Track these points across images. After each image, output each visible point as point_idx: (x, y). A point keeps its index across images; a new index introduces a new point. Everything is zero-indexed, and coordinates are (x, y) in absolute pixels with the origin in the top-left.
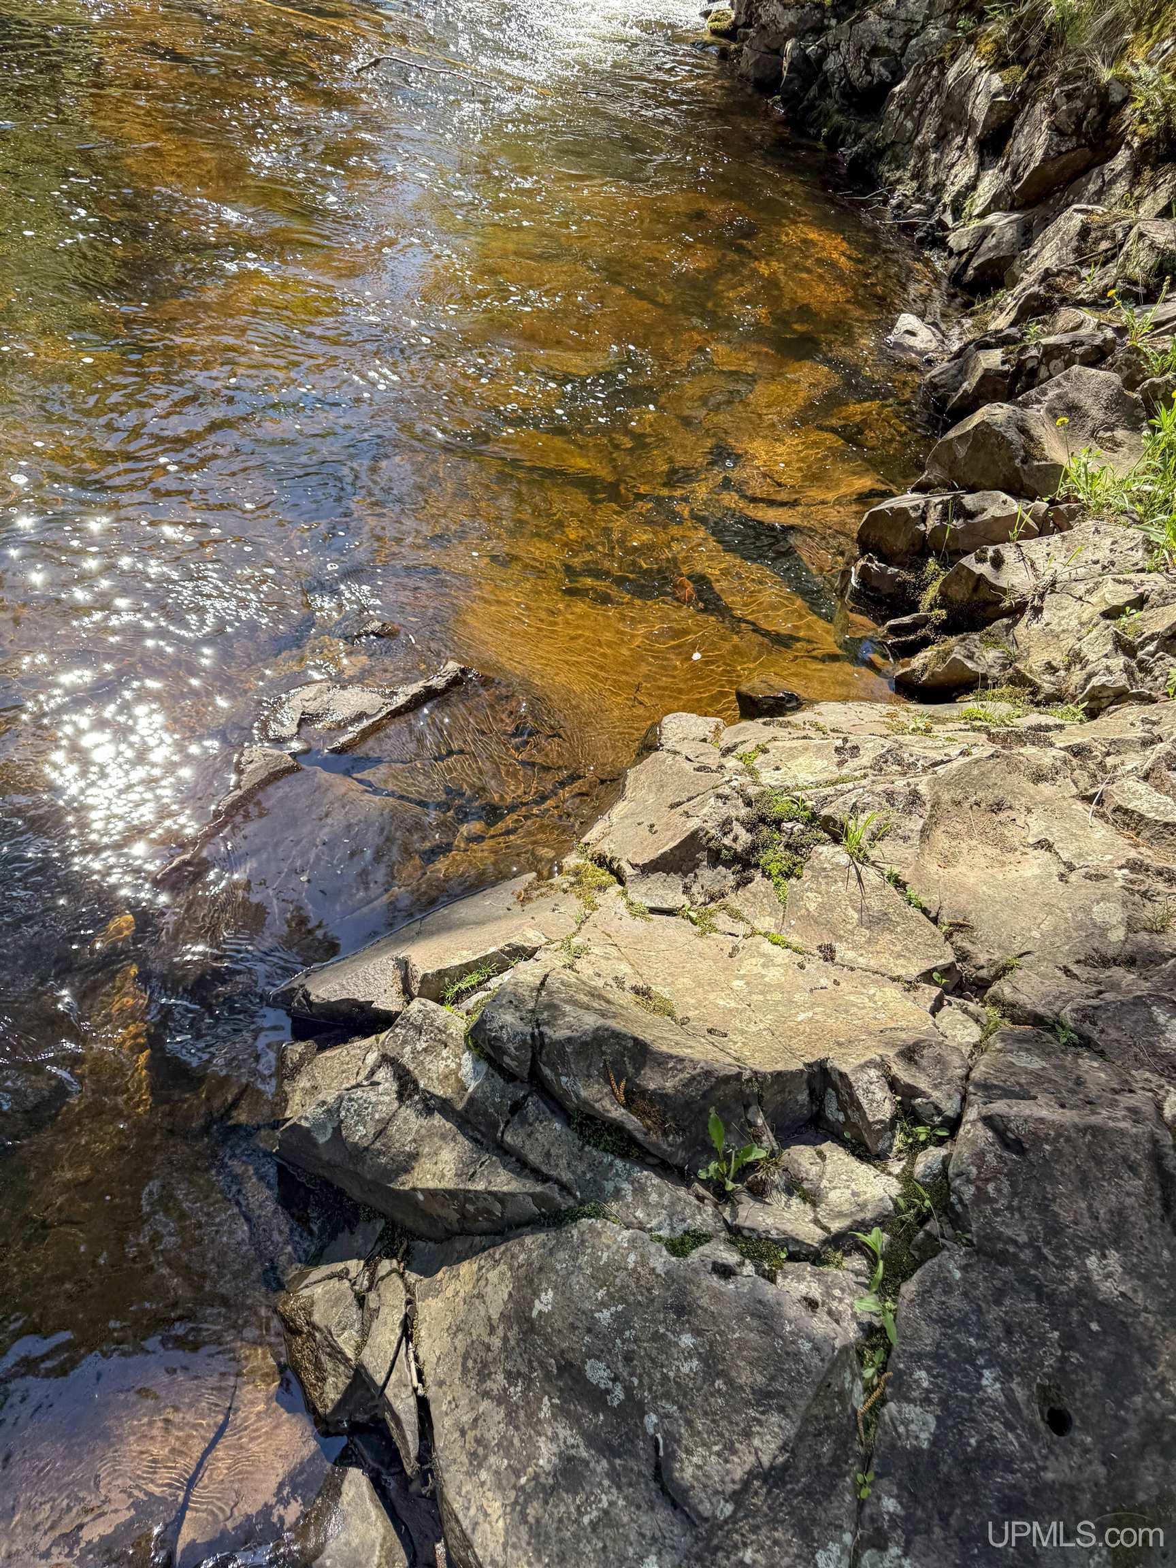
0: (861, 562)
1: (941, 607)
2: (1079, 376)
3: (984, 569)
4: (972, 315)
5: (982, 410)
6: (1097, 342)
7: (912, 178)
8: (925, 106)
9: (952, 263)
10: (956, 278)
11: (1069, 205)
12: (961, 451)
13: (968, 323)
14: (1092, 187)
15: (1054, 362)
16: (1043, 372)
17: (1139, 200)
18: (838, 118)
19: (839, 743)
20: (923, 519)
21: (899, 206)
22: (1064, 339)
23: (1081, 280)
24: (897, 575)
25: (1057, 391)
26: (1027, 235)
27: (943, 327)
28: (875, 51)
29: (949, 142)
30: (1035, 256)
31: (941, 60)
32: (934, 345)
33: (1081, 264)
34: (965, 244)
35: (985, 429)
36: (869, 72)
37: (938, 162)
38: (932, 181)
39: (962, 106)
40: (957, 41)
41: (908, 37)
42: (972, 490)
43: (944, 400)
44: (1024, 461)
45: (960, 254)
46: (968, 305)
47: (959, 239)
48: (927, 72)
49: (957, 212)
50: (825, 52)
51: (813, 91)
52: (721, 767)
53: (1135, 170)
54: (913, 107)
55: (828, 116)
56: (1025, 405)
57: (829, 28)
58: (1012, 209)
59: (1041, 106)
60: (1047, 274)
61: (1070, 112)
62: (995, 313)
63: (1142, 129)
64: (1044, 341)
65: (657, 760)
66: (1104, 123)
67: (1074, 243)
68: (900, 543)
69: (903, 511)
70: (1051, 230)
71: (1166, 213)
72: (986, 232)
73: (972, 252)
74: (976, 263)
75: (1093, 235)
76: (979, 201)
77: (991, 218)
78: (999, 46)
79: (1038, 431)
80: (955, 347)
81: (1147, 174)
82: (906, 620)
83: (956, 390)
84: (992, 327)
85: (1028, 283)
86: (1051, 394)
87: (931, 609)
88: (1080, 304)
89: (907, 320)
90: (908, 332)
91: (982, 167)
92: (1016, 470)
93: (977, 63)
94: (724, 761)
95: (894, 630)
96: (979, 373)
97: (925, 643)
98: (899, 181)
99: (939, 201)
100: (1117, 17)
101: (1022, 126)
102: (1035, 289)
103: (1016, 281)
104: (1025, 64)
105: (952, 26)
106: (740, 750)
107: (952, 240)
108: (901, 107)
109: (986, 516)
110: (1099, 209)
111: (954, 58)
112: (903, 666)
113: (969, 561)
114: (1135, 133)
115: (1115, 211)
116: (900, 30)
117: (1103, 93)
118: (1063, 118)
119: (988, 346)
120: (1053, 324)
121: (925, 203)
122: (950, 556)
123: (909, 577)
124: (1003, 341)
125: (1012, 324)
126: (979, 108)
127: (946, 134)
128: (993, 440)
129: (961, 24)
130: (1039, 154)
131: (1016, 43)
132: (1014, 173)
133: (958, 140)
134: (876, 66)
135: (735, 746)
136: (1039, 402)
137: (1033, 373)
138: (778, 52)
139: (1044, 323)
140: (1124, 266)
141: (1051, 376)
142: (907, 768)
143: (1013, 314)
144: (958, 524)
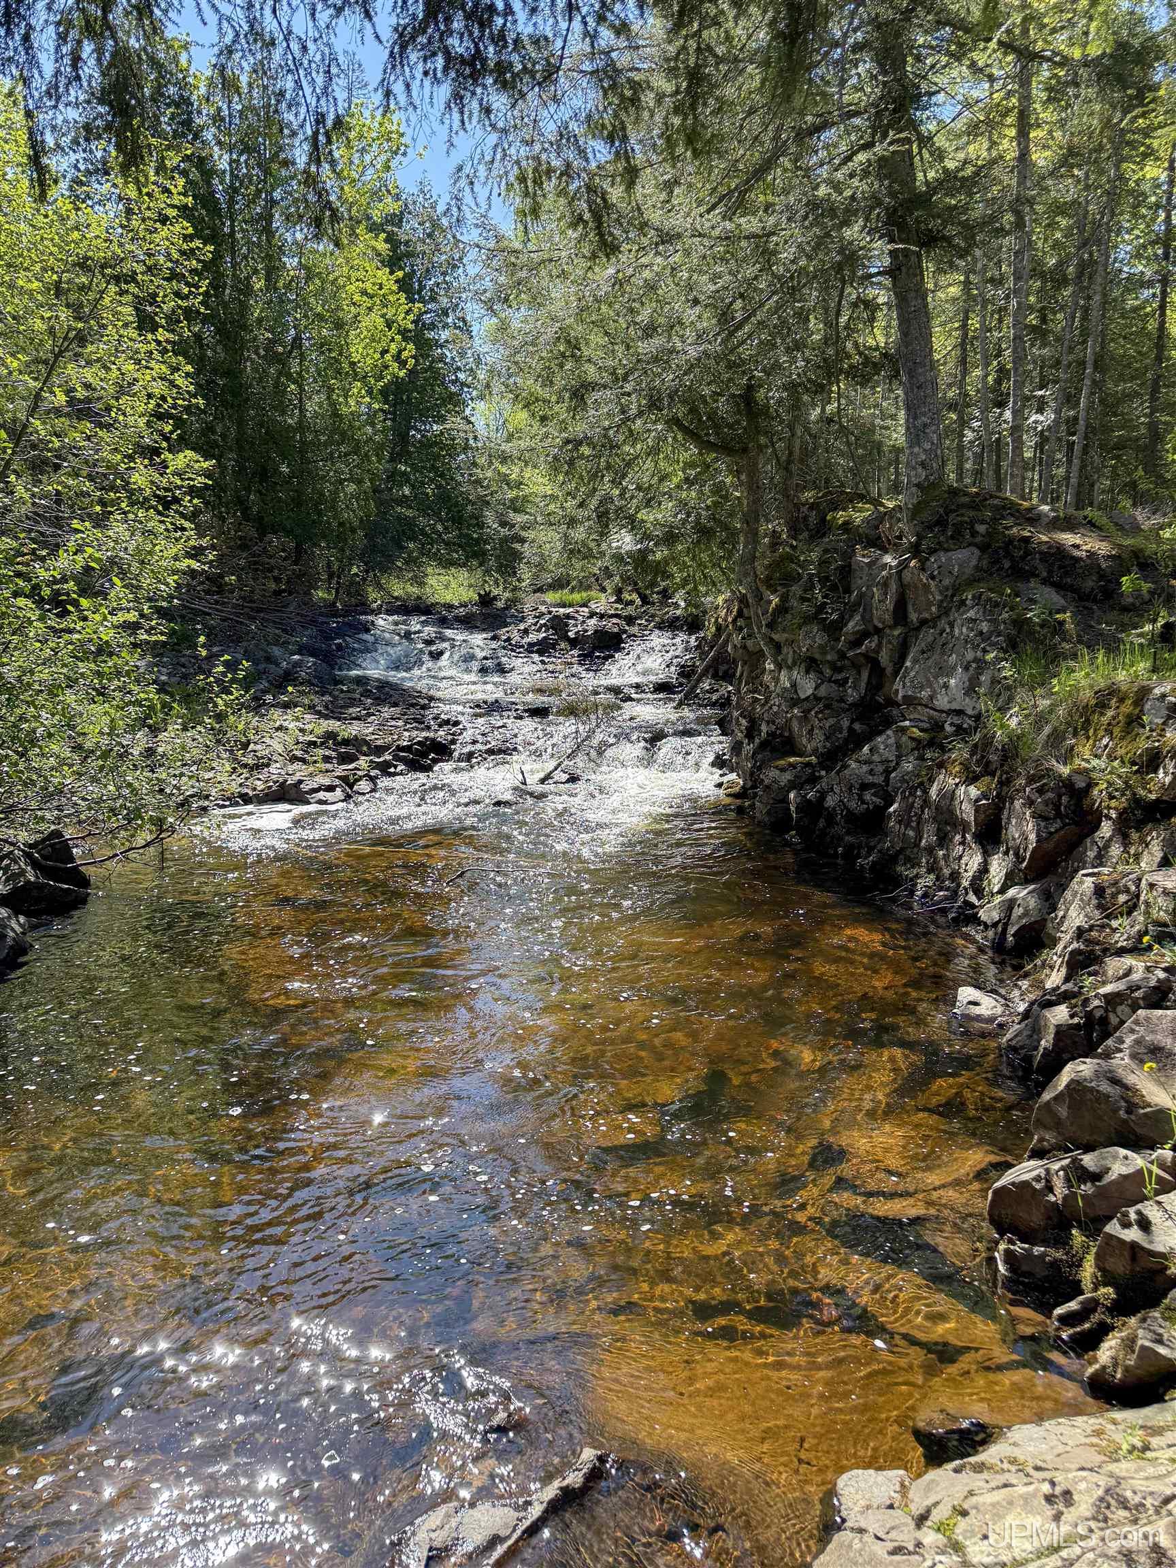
0: (1002, 1246)
1: (1105, 1285)
2: (1147, 1019)
3: (1133, 1234)
4: (1026, 976)
5: (1069, 1068)
6: (1153, 983)
7: (929, 871)
8: (920, 817)
9: (991, 934)
10: (999, 946)
11: (1076, 871)
12: (1063, 1112)
13: (1025, 984)
14: (1091, 854)
15: (1119, 1009)
16: (1114, 1020)
17: (1137, 857)
18: (848, 839)
19: (1046, 1488)
20: (1050, 1189)
21: (925, 895)
22: (1120, 986)
23: (1114, 930)
24: (1044, 1255)
25: (1134, 1037)
26: (1050, 900)
27: (1003, 991)
28: (864, 787)
29: (951, 840)
30: (1064, 917)
31: (922, 784)
32: (999, 1010)
33: (1108, 917)
34: (996, 916)
35: (1076, 1087)
36: (863, 802)
37: (946, 857)
38: (947, 872)
39: (951, 812)
40: (930, 768)
41: (887, 772)
42: (1088, 1148)
43: (1028, 1059)
44: (1129, 1112)
45: (995, 925)
46: (1018, 968)
47: (989, 912)
48: (913, 794)
49: (979, 892)
50: (822, 795)
51: (822, 823)
52: (919, 1544)
53: (1122, 832)
54: (909, 821)
55: (840, 839)
56: (1107, 1056)
57: (821, 777)
58: (1026, 882)
59: (1018, 804)
60: (1080, 932)
61: (1046, 803)
62: (1047, 971)
63: (1113, 803)
64: (1102, 991)
65: (841, 1545)
66: (1079, 804)
67: (1094, 902)
68: (1036, 1218)
69: (1025, 1185)
70: (1068, 894)
71: (1165, 863)
72: (1011, 904)
73: (1006, 921)
74: (1012, 930)
75: (1108, 891)
76: (996, 881)
77: (1011, 892)
78: (966, 766)
79: (1131, 1079)
80: (1022, 1007)
81: (1135, 836)
82: (1073, 1305)
83: (1036, 1048)
84: (1049, 985)
85: (1066, 941)
86: (1129, 1040)
87: (1095, 1289)
88: (1121, 952)
89: (966, 993)
90: (970, 1003)
91: (986, 854)
92: (1125, 1122)
93: (951, 781)
94: (919, 1535)
95: (1067, 1320)
96: (1052, 1030)
97: (1102, 1331)
98: (917, 876)
99: (959, 885)
100: (1055, 729)
101: (1009, 818)
102: (1075, 945)
103: (1054, 942)
104: (993, 774)
105: (921, 758)
106: (936, 1516)
107: (982, 914)
108: (900, 822)
109: (1112, 1176)
110: (1105, 870)
111: (931, 780)
112: (1090, 1364)
113: (1113, 1228)
114: (1109, 808)
115: (1120, 868)
116: (880, 768)
117: (1067, 785)
118: (1042, 807)
119: (1050, 1004)
120: (1104, 974)
121: (947, 889)
122: (1093, 1226)
123: (1059, 1255)
124: (1065, 997)
125: (1067, 979)
126: (967, 812)
127: (946, 835)
128: (1089, 1096)
129: (928, 756)
130: (1032, 837)
131: (978, 762)
132: (1017, 854)
133: (958, 838)
134: (868, 796)
135: (928, 1511)
136: (1120, 1051)
137: (1104, 1021)
138: (785, 800)
139: (1095, 974)
140: (1147, 913)
141: (1122, 1022)
142: (1136, 1511)
143: (1064, 970)
144: (1087, 1188)
